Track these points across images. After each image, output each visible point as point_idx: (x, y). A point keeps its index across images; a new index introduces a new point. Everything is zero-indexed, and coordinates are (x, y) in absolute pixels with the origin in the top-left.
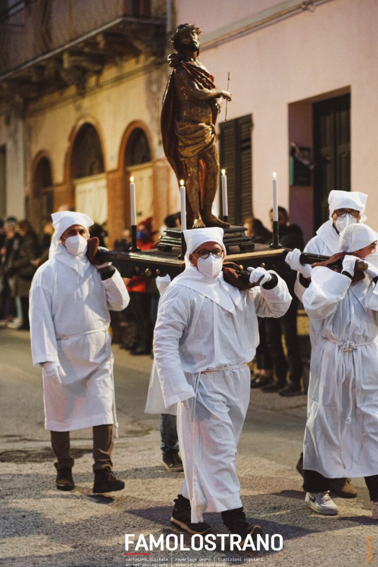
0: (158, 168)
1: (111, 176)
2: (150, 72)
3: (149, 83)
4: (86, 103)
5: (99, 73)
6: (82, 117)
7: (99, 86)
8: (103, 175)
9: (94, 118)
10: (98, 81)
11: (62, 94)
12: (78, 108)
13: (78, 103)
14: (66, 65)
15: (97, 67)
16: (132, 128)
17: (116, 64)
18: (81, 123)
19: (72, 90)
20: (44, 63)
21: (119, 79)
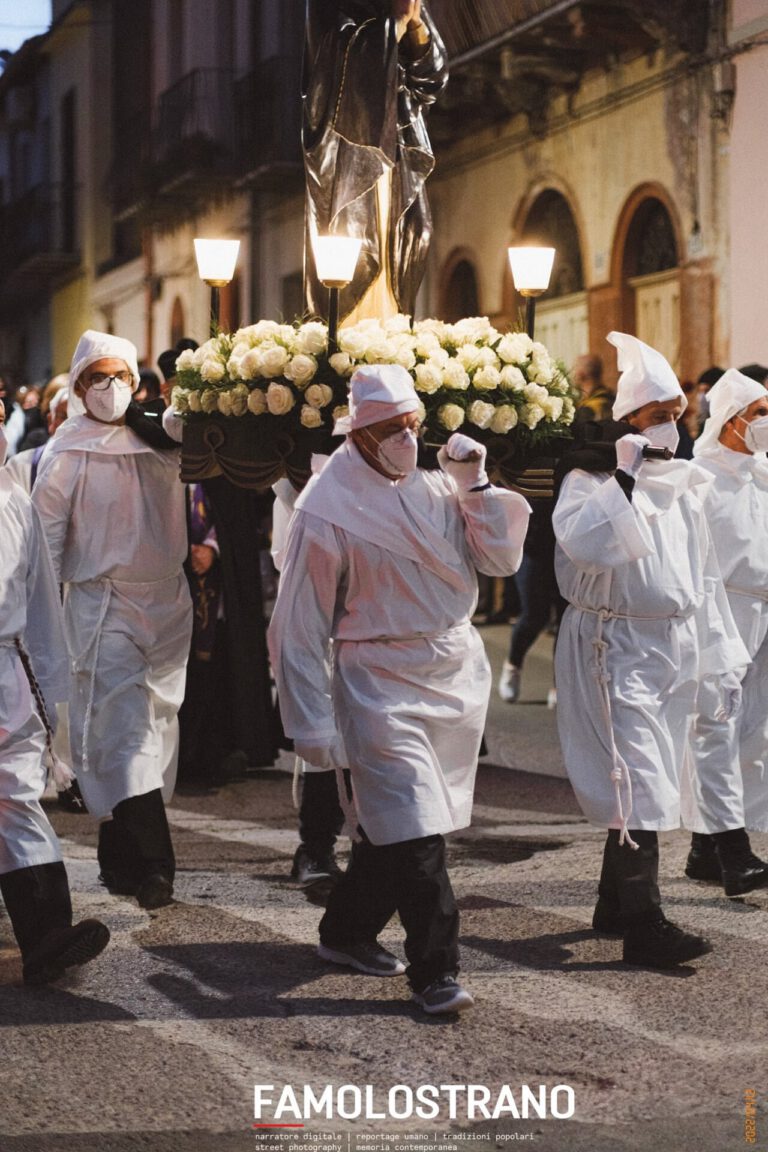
0: (691, 279)
1: (596, 297)
2: (676, 83)
3: (673, 107)
4: (547, 149)
5: (573, 88)
6: (541, 178)
7: (573, 114)
8: (581, 296)
9: (562, 180)
10: (570, 104)
11: (498, 133)
12: (531, 161)
13: (530, 150)
14: (507, 73)
15: (571, 77)
16: (638, 199)
17: (607, 70)
18: (537, 190)
19: (520, 124)
20: (463, 70)
21: (613, 101)
